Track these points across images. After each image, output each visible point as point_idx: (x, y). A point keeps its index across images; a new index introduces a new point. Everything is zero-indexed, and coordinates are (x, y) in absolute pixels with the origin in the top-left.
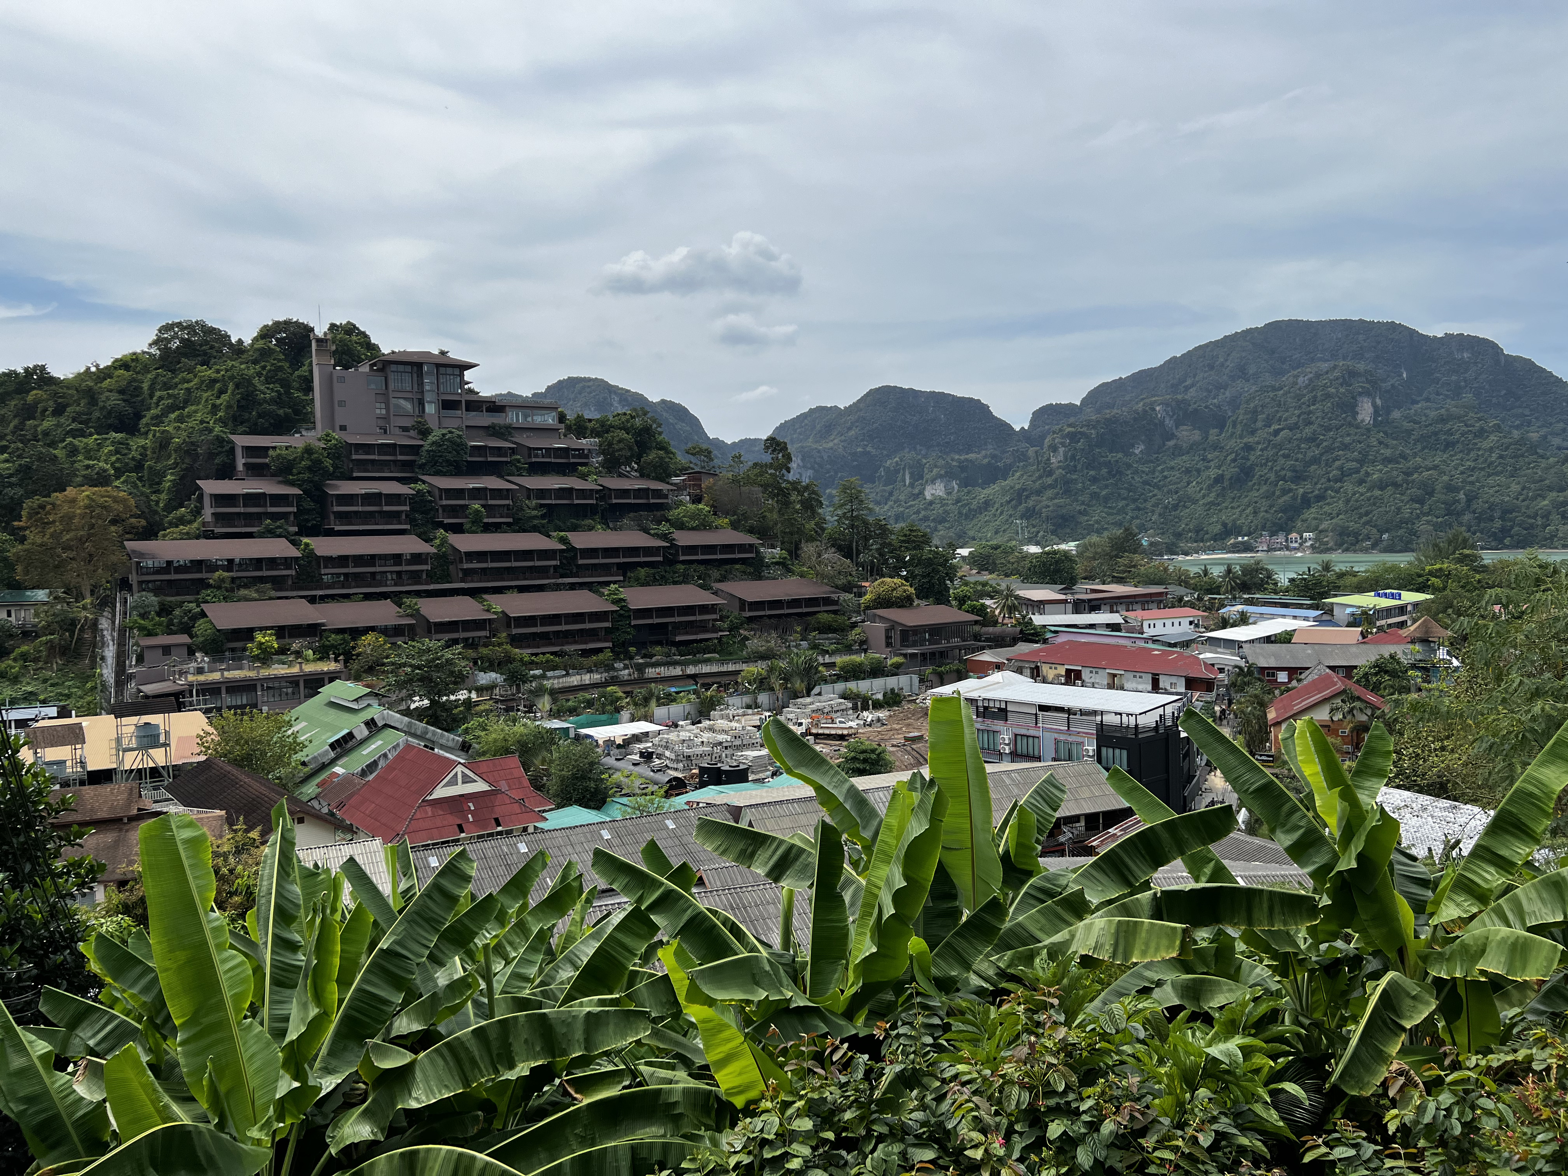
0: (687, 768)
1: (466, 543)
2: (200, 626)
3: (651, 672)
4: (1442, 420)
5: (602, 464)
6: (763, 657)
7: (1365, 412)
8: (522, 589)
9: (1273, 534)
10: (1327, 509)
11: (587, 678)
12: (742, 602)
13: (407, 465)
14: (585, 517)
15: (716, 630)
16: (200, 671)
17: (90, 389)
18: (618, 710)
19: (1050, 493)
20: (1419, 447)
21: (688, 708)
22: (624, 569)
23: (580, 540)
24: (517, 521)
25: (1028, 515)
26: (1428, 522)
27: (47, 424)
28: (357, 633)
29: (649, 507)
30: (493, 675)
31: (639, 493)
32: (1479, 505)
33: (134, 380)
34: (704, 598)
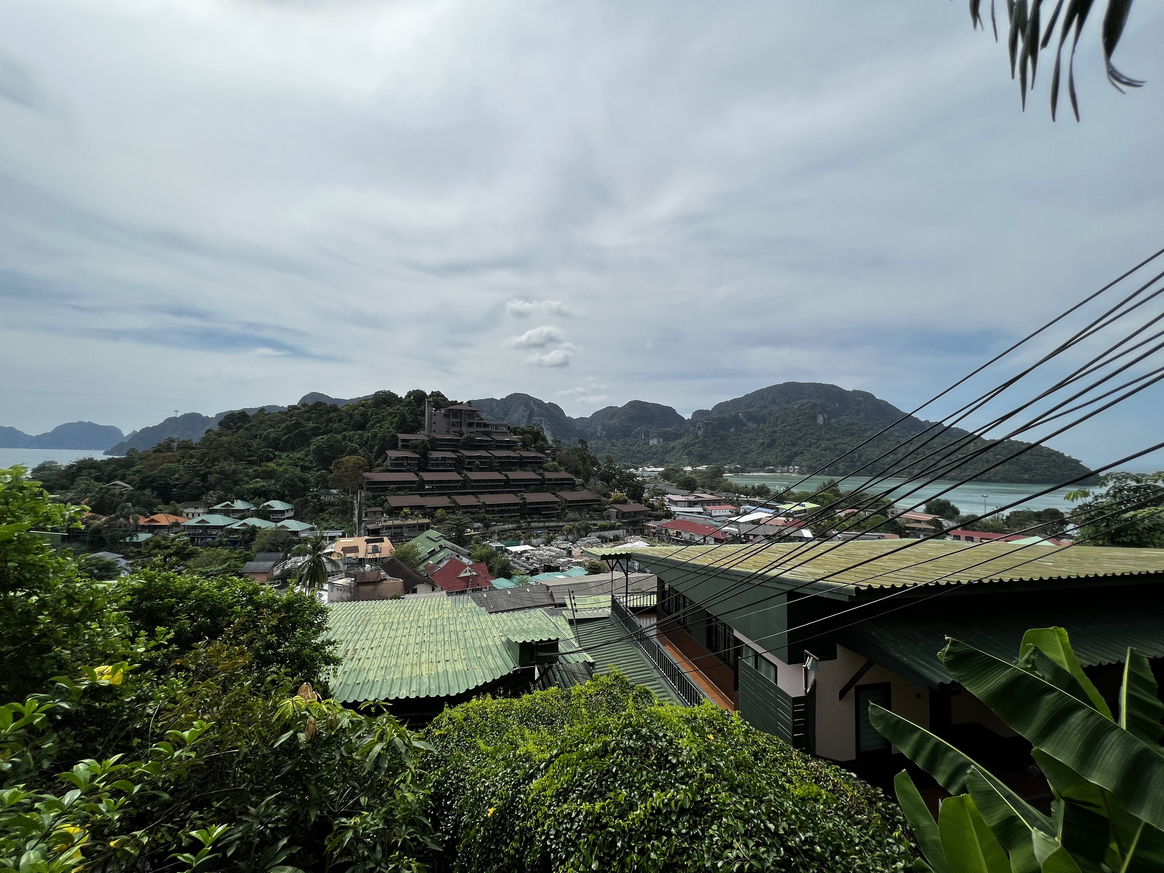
0: (541, 564)
1: (474, 476)
2: (386, 505)
3: (533, 524)
4: (850, 425)
5: (521, 446)
6: (573, 520)
7: (820, 420)
8: (491, 493)
9: (783, 466)
10: (804, 458)
11: (510, 526)
12: (566, 500)
13: (455, 446)
14: (514, 466)
15: (556, 509)
16: (385, 521)
17: (351, 414)
18: (520, 539)
19: (698, 445)
20: (841, 434)
21: (544, 540)
22: (526, 486)
23: (512, 475)
24: (491, 467)
25: (689, 454)
26: (843, 465)
27: (336, 425)
28: (436, 508)
29: (537, 463)
30: (479, 524)
31: (533, 458)
32: (863, 459)
33: (366, 411)
34: (553, 498)
